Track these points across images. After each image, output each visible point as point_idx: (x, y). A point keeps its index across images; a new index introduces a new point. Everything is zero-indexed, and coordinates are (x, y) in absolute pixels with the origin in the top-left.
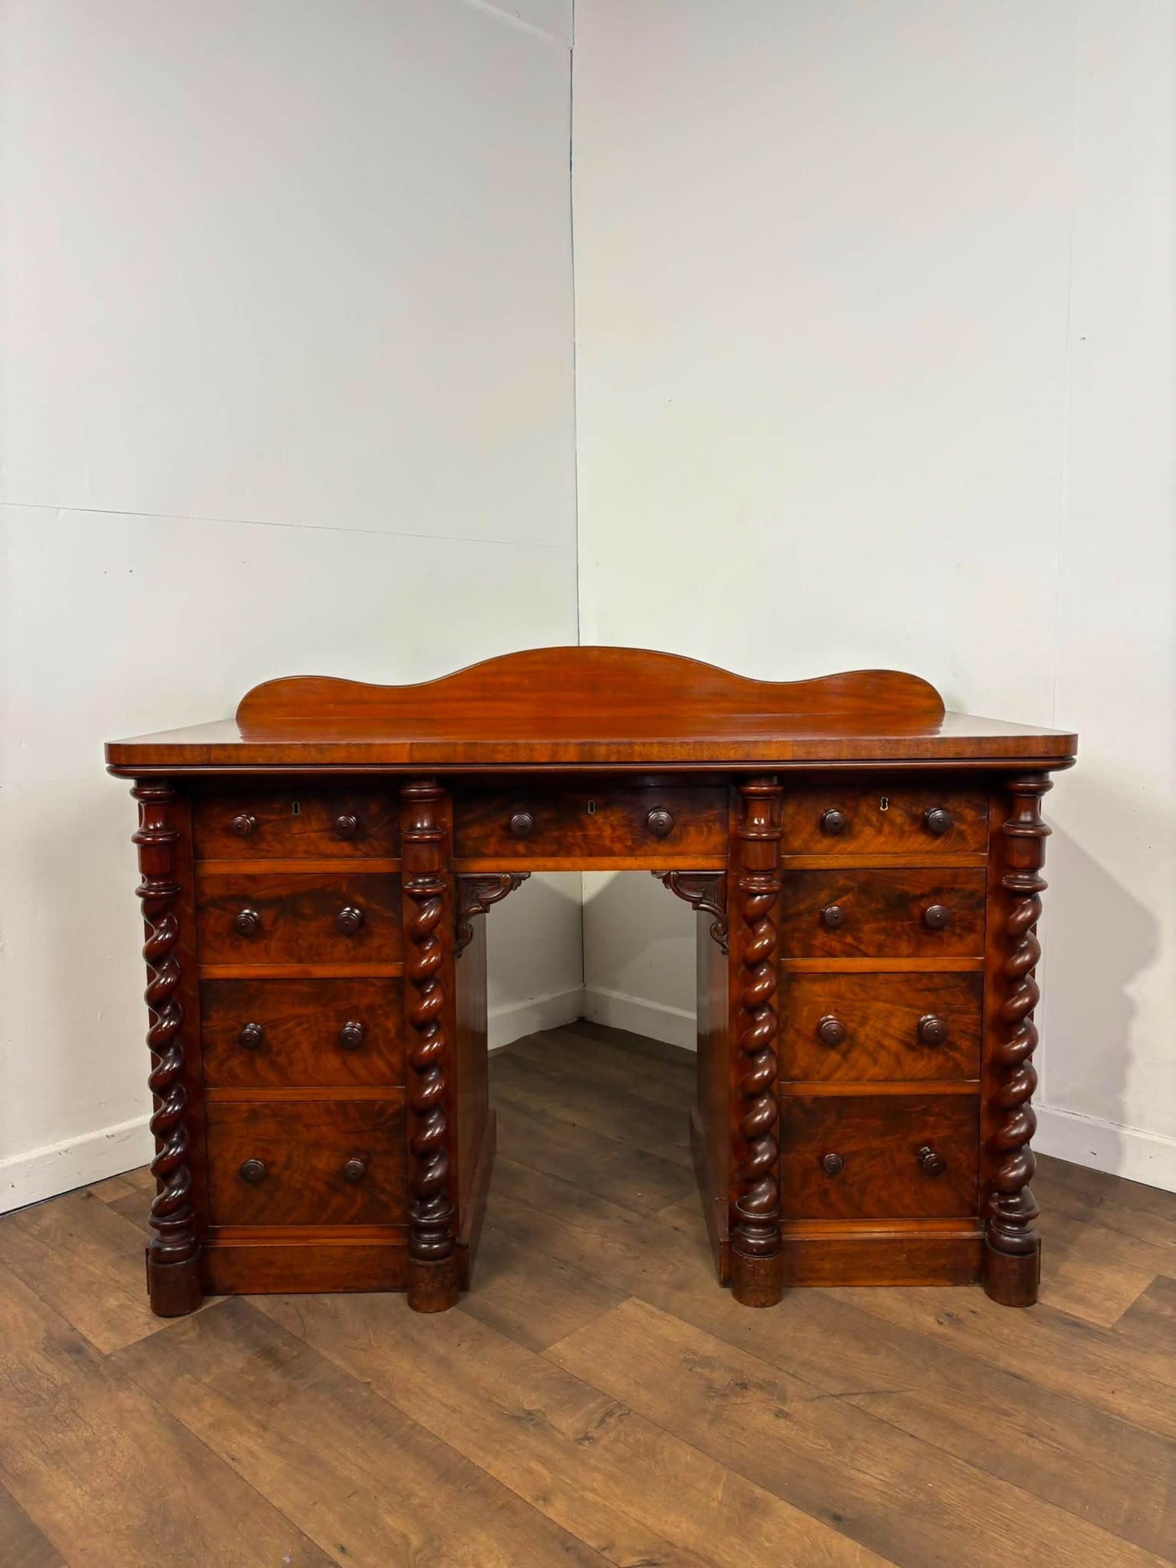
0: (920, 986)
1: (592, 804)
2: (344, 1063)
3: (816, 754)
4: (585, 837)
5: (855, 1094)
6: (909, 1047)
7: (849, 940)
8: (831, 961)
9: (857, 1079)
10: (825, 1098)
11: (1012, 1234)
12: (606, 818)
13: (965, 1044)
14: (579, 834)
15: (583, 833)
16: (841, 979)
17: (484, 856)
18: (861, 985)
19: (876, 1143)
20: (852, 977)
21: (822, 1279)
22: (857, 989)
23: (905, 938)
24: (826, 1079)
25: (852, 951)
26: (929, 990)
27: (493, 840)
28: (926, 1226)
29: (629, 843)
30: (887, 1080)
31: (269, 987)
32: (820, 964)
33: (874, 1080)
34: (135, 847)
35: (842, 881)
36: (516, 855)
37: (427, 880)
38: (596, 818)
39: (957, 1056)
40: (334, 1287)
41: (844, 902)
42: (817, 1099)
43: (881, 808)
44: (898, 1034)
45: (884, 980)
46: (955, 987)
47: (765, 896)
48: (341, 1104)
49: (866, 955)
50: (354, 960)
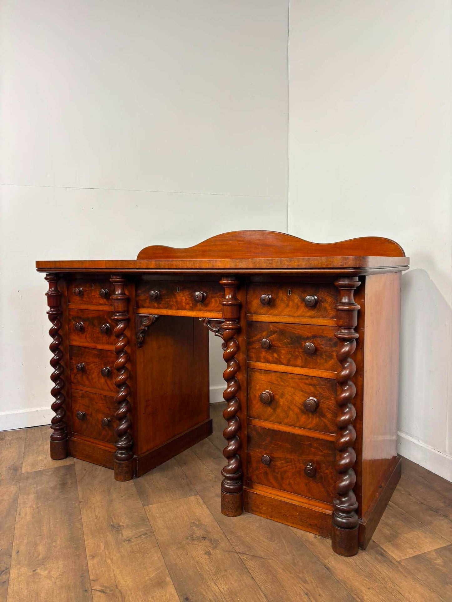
0: (307, 382)
1: (178, 288)
2: (106, 381)
3: (239, 266)
4: (176, 302)
5: (278, 429)
6: (303, 412)
7: (275, 355)
8: (268, 364)
9: (280, 423)
10: (265, 429)
11: (342, 517)
12: (183, 294)
13: (329, 415)
14: (174, 300)
15: (175, 300)
16: (273, 374)
17: (144, 307)
18: (281, 378)
19: (288, 456)
20: (277, 373)
21: (261, 513)
22: (279, 379)
23: (300, 358)
24: (266, 420)
25: (277, 362)
26: (311, 385)
27: (147, 301)
28: (311, 502)
29: (191, 305)
30: (293, 426)
31: (87, 350)
32: (262, 365)
33: (287, 424)
34: (46, 297)
35: (272, 327)
36: (154, 307)
37: (120, 314)
38: (180, 294)
39: (326, 421)
40: (101, 464)
41: (273, 338)
42: (262, 428)
43: (288, 295)
44: (298, 404)
45: (291, 377)
46: (324, 385)
47: (230, 330)
48: (105, 396)
49: (283, 364)
50: (108, 343)
